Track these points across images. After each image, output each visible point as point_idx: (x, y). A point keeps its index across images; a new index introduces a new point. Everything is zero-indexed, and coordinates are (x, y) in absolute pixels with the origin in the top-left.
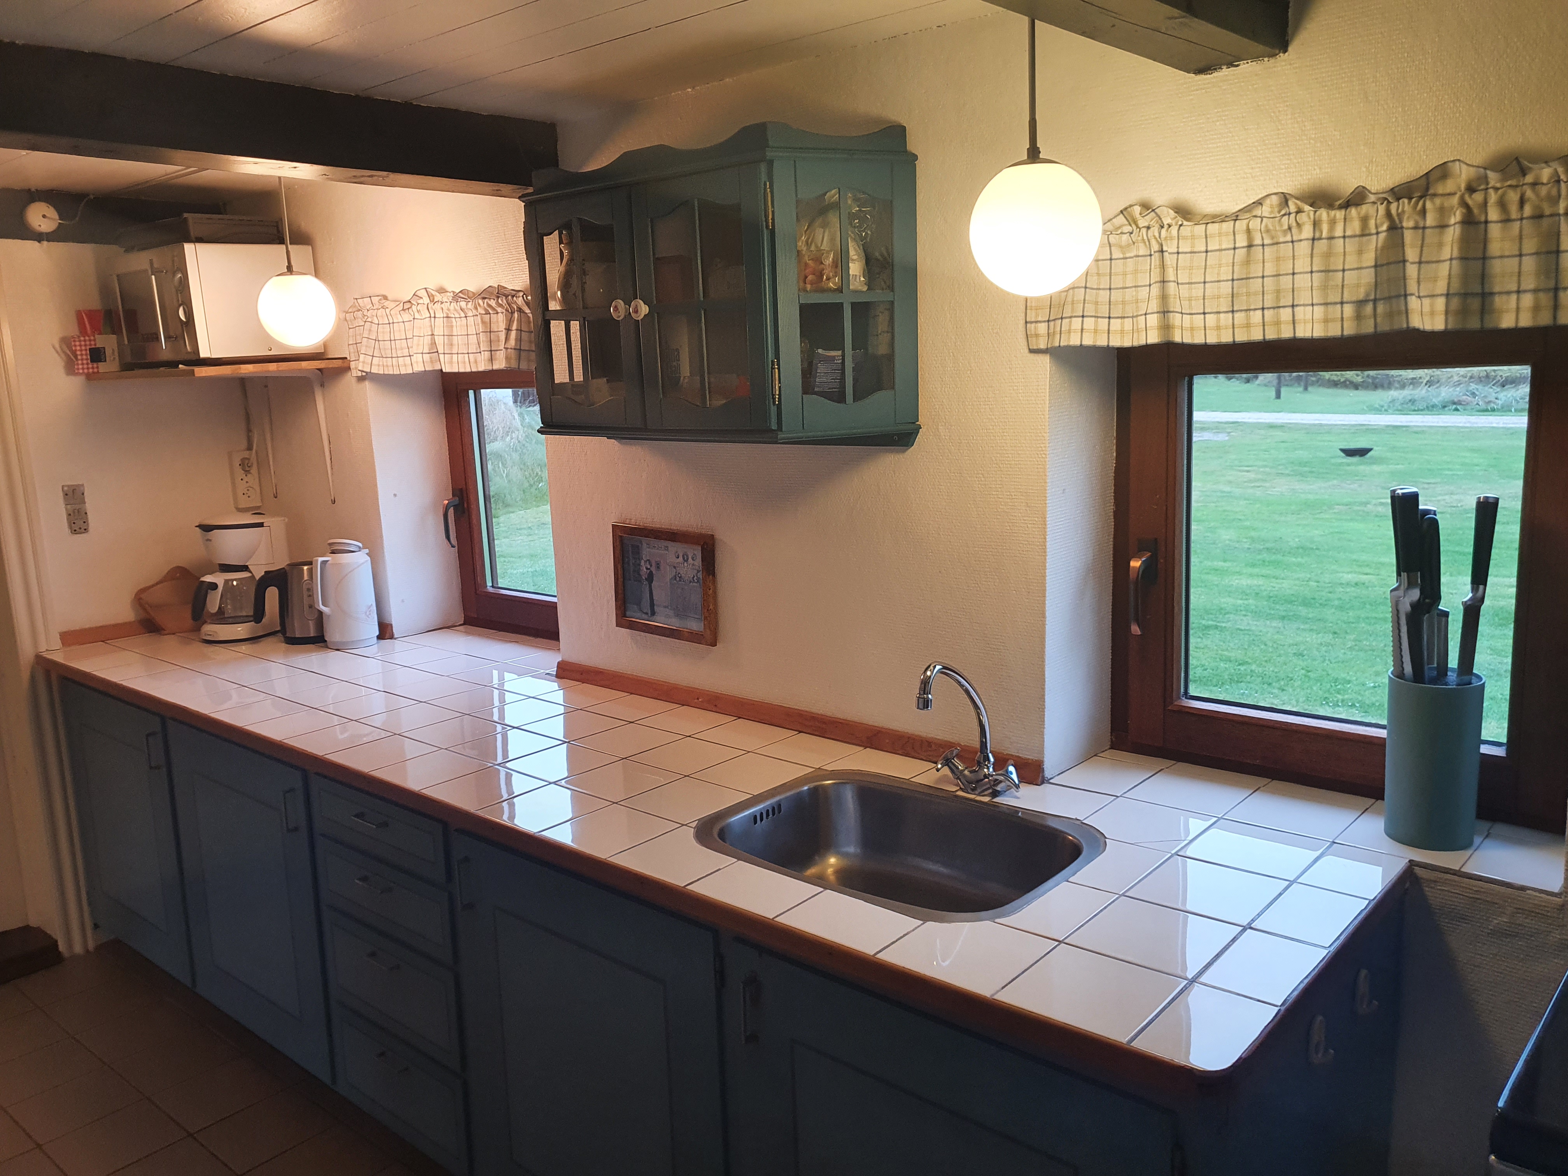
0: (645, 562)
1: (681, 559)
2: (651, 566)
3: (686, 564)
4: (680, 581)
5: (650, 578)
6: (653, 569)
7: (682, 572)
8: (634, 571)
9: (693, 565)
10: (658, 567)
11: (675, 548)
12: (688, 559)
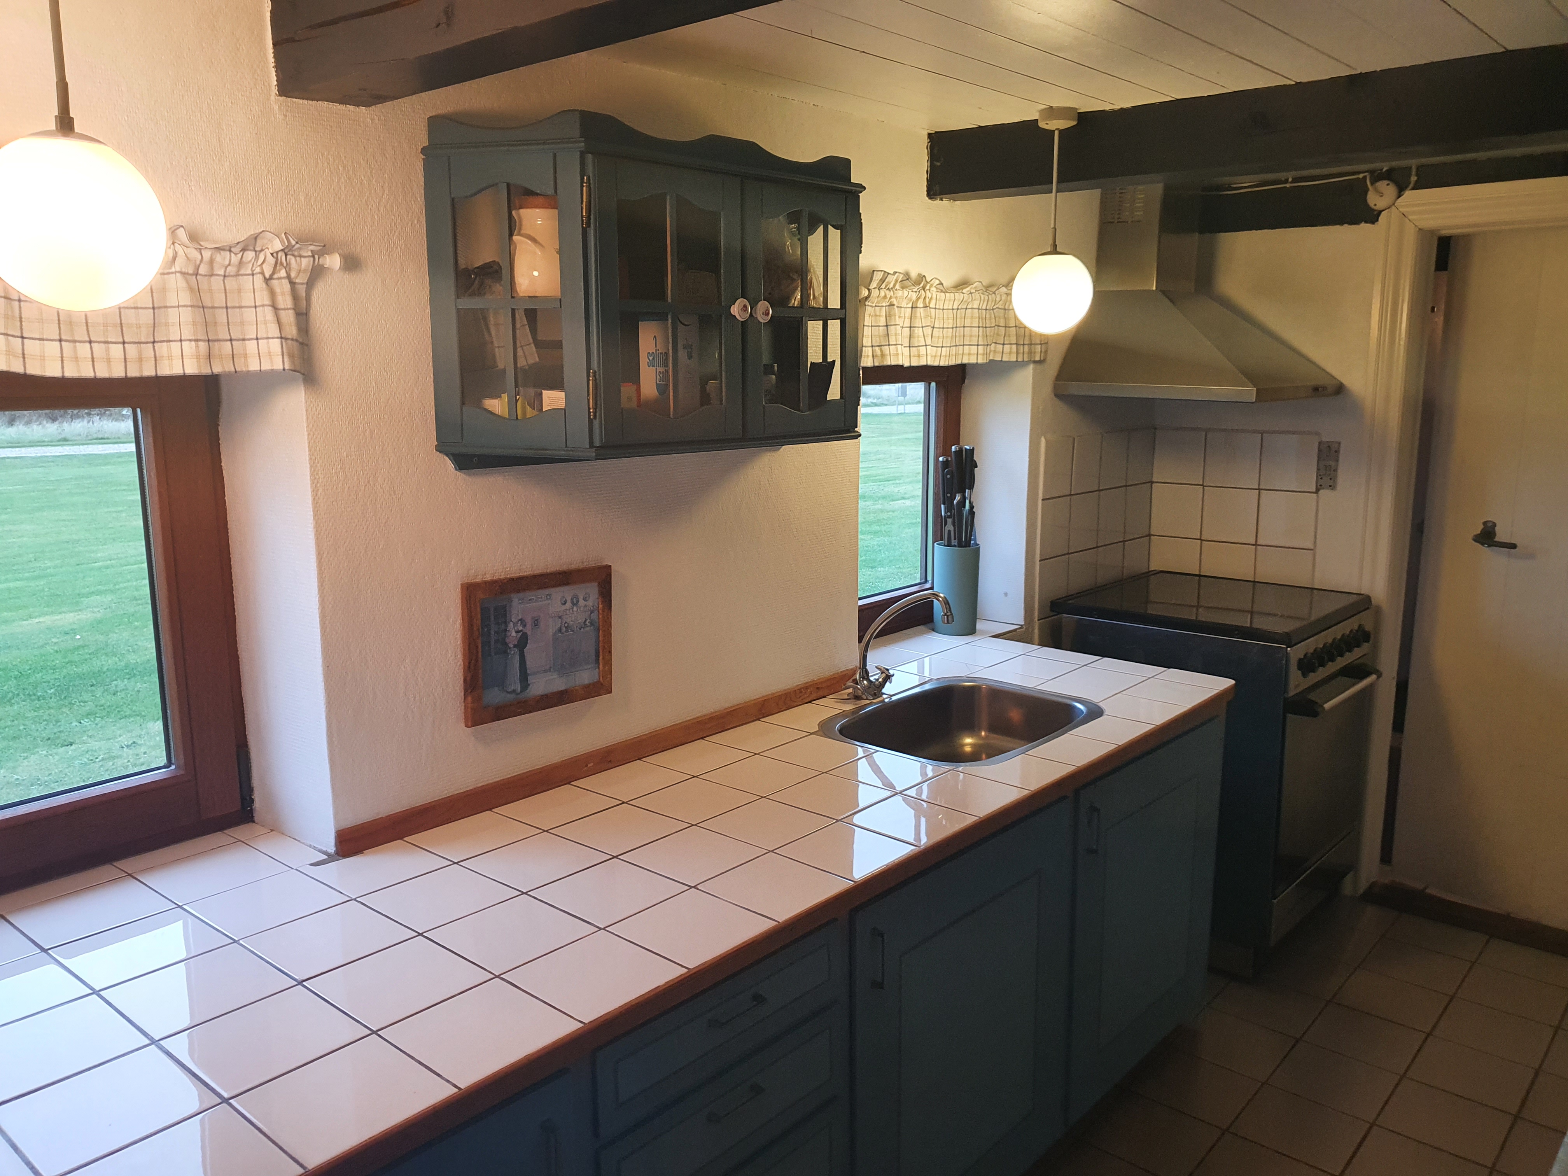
0: (515, 624)
1: (569, 604)
2: (525, 626)
3: (575, 609)
4: (567, 631)
5: (523, 642)
6: (528, 630)
7: (569, 620)
8: (496, 642)
9: (586, 606)
10: (536, 622)
11: (559, 594)
12: (578, 602)
